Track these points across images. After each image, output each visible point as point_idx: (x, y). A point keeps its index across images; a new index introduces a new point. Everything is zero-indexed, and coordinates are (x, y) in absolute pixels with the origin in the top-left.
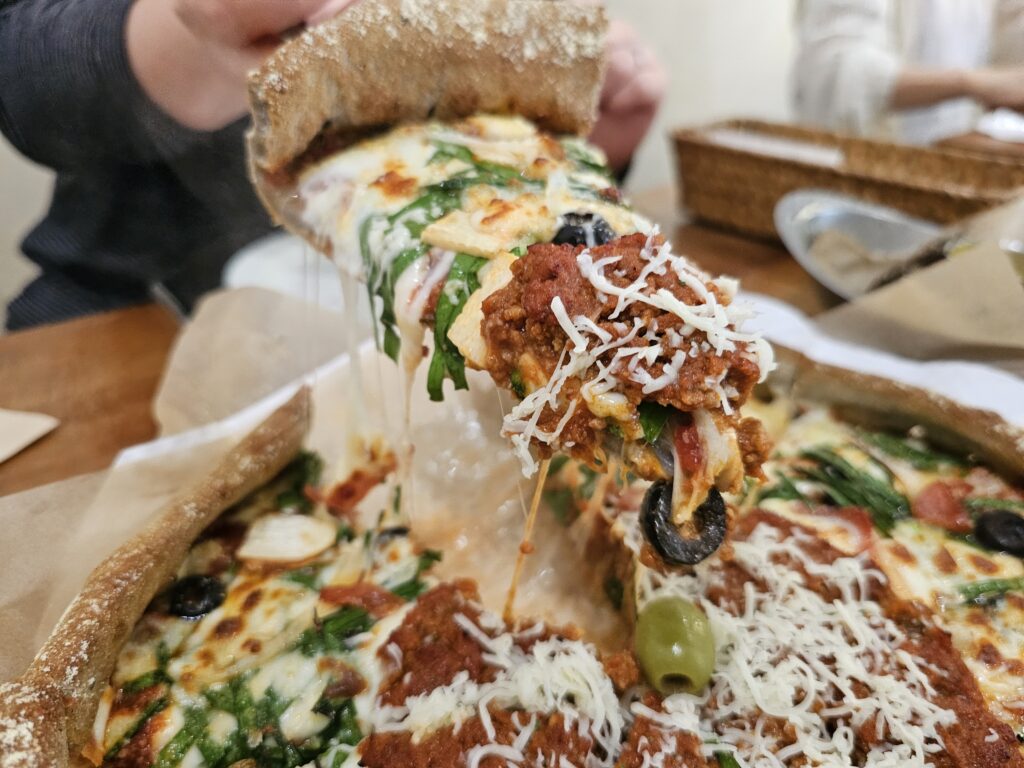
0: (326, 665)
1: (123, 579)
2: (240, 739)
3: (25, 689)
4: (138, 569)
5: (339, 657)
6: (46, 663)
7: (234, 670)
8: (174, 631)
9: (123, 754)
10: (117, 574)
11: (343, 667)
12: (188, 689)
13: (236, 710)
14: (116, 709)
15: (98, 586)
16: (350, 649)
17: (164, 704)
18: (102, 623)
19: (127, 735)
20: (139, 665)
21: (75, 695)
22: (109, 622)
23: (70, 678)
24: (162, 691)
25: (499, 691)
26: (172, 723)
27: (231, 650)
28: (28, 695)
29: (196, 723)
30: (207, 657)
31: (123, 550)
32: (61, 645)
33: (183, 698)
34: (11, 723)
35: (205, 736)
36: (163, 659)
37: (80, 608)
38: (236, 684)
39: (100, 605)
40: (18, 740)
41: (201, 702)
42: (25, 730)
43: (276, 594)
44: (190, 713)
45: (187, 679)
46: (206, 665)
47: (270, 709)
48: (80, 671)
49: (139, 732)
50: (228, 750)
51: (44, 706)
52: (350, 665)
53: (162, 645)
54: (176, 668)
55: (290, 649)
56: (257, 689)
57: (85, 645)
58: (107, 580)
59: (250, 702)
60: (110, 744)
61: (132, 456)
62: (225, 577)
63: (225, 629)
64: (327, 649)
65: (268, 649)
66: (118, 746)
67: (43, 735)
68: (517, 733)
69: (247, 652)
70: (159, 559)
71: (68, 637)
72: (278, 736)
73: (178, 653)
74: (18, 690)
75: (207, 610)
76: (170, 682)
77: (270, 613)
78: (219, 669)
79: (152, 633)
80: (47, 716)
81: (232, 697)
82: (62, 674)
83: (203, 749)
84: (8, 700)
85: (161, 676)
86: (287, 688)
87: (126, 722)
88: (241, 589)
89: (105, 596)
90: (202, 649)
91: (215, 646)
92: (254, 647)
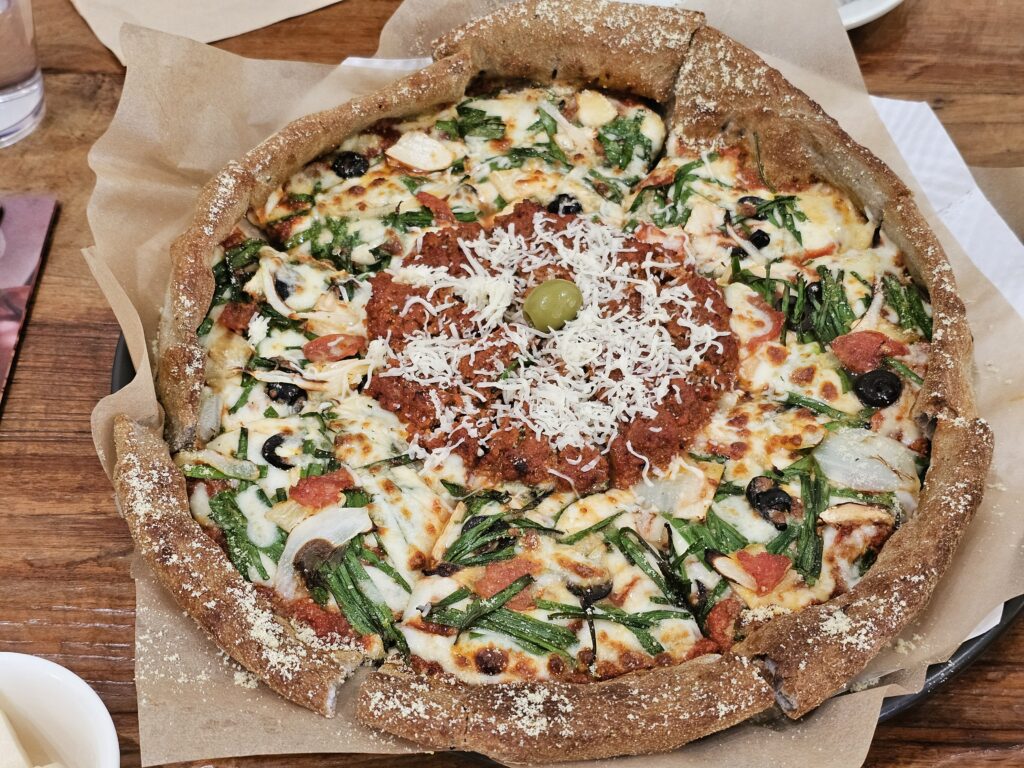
0: (390, 233)
1: (301, 132)
2: (330, 248)
3: (239, 167)
4: (311, 131)
5: (398, 233)
6: (249, 158)
7: (346, 214)
8: (329, 178)
9: (276, 227)
10: (298, 129)
11: (396, 239)
12: (320, 212)
13: (336, 233)
14: (281, 203)
15: (287, 131)
16: (406, 231)
17: (306, 213)
18: (282, 150)
19: (282, 219)
20: (302, 186)
21: (257, 179)
22: (286, 152)
23: (257, 170)
24: (309, 206)
25: (459, 284)
26: (304, 225)
27: (351, 202)
28: (239, 169)
29: (316, 229)
30: (338, 200)
31: (308, 117)
32: (258, 153)
33: (316, 215)
34: (228, 176)
35: (316, 238)
36: (316, 191)
37: (276, 138)
38: (344, 221)
39: (284, 141)
40: (228, 184)
41: (323, 222)
42: (232, 182)
43: (391, 185)
44: (316, 224)
45: (322, 206)
46: (334, 204)
47: (352, 241)
48: (263, 169)
49: (288, 220)
50: (322, 250)
51: (243, 177)
52: (401, 240)
53: (319, 183)
54: (319, 198)
55: (379, 218)
56: (351, 229)
57: (269, 157)
58: (292, 130)
59: (345, 233)
60: (273, 218)
61: (353, 62)
62: (373, 161)
63: (353, 191)
64: (394, 225)
65: (369, 212)
66: (276, 222)
67: (237, 188)
68: (443, 303)
69: (357, 208)
70: (326, 130)
71: (263, 150)
72: (349, 256)
73: (325, 192)
74: (235, 165)
75: (351, 175)
76: (314, 204)
77: (381, 194)
78: (341, 210)
79: (317, 174)
80: (243, 182)
81: (336, 227)
82: (254, 166)
83: (313, 244)
84: (231, 167)
85: (311, 198)
86: (365, 236)
87: (283, 212)
88: (376, 173)
89: (289, 138)
90: (337, 195)
91: (345, 198)
92: (362, 207)
